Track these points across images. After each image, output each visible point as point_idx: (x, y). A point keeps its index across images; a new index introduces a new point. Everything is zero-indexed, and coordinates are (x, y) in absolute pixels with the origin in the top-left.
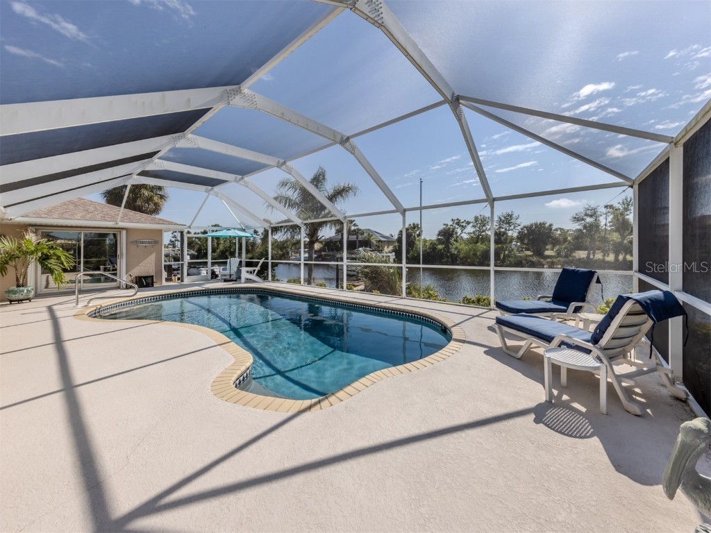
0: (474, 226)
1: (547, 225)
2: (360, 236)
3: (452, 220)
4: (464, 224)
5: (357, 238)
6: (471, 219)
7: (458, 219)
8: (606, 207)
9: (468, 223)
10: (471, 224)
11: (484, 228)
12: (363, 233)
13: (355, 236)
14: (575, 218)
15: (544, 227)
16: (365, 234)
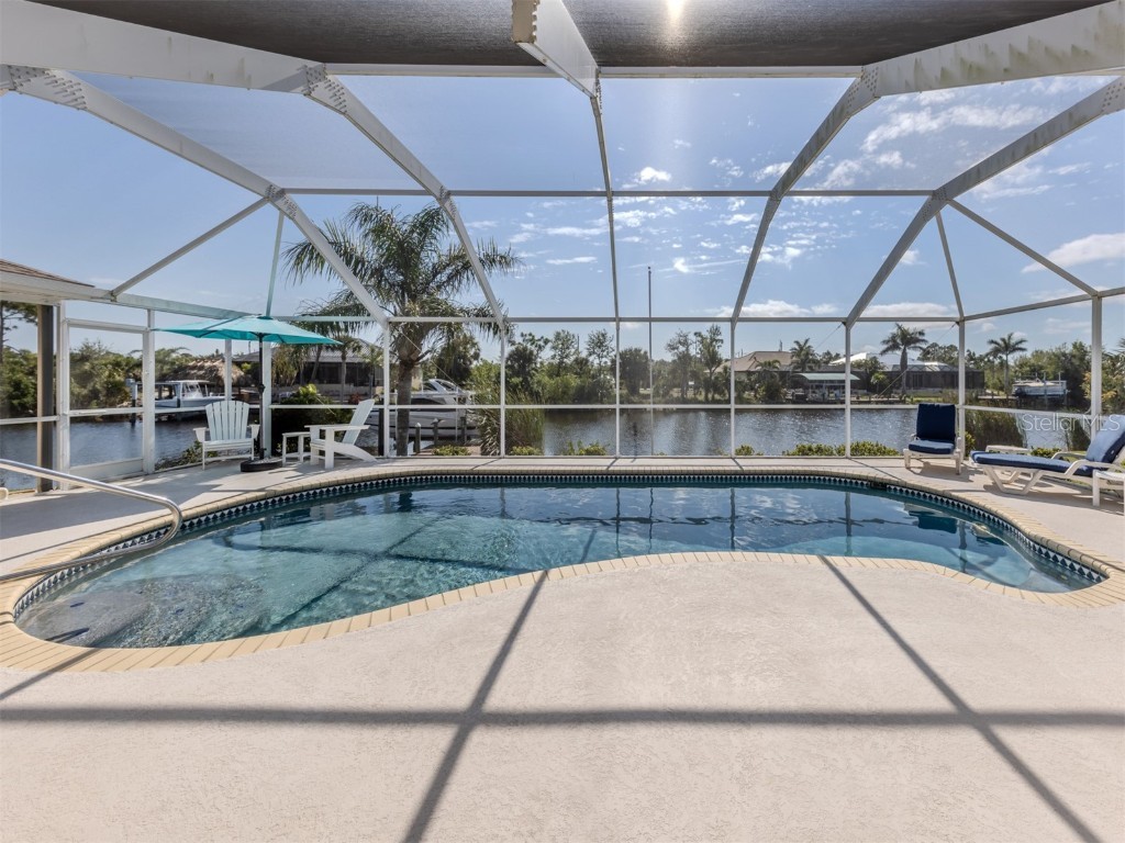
0: (554, 348)
1: (642, 352)
2: (350, 354)
3: (522, 335)
4: (541, 343)
5: (344, 357)
6: (551, 337)
7: (530, 335)
8: (695, 334)
9: (546, 342)
10: (550, 345)
11: (567, 351)
12: (359, 348)
13: (338, 354)
14: (669, 345)
15: (640, 356)
16: (365, 351)
